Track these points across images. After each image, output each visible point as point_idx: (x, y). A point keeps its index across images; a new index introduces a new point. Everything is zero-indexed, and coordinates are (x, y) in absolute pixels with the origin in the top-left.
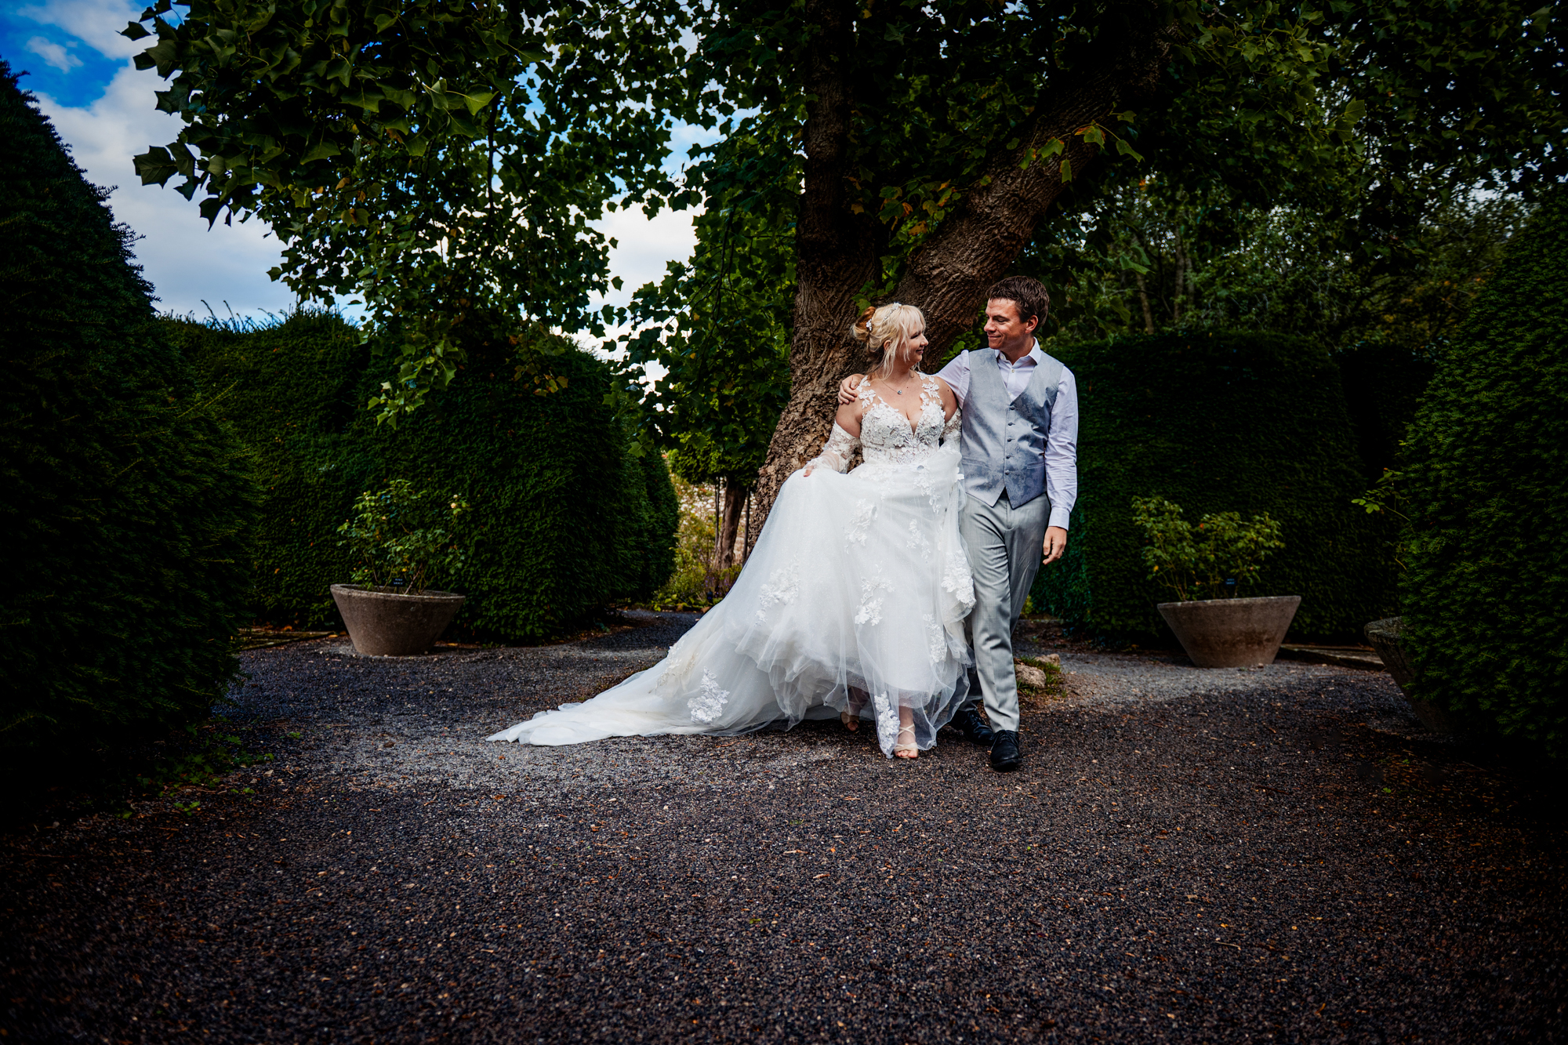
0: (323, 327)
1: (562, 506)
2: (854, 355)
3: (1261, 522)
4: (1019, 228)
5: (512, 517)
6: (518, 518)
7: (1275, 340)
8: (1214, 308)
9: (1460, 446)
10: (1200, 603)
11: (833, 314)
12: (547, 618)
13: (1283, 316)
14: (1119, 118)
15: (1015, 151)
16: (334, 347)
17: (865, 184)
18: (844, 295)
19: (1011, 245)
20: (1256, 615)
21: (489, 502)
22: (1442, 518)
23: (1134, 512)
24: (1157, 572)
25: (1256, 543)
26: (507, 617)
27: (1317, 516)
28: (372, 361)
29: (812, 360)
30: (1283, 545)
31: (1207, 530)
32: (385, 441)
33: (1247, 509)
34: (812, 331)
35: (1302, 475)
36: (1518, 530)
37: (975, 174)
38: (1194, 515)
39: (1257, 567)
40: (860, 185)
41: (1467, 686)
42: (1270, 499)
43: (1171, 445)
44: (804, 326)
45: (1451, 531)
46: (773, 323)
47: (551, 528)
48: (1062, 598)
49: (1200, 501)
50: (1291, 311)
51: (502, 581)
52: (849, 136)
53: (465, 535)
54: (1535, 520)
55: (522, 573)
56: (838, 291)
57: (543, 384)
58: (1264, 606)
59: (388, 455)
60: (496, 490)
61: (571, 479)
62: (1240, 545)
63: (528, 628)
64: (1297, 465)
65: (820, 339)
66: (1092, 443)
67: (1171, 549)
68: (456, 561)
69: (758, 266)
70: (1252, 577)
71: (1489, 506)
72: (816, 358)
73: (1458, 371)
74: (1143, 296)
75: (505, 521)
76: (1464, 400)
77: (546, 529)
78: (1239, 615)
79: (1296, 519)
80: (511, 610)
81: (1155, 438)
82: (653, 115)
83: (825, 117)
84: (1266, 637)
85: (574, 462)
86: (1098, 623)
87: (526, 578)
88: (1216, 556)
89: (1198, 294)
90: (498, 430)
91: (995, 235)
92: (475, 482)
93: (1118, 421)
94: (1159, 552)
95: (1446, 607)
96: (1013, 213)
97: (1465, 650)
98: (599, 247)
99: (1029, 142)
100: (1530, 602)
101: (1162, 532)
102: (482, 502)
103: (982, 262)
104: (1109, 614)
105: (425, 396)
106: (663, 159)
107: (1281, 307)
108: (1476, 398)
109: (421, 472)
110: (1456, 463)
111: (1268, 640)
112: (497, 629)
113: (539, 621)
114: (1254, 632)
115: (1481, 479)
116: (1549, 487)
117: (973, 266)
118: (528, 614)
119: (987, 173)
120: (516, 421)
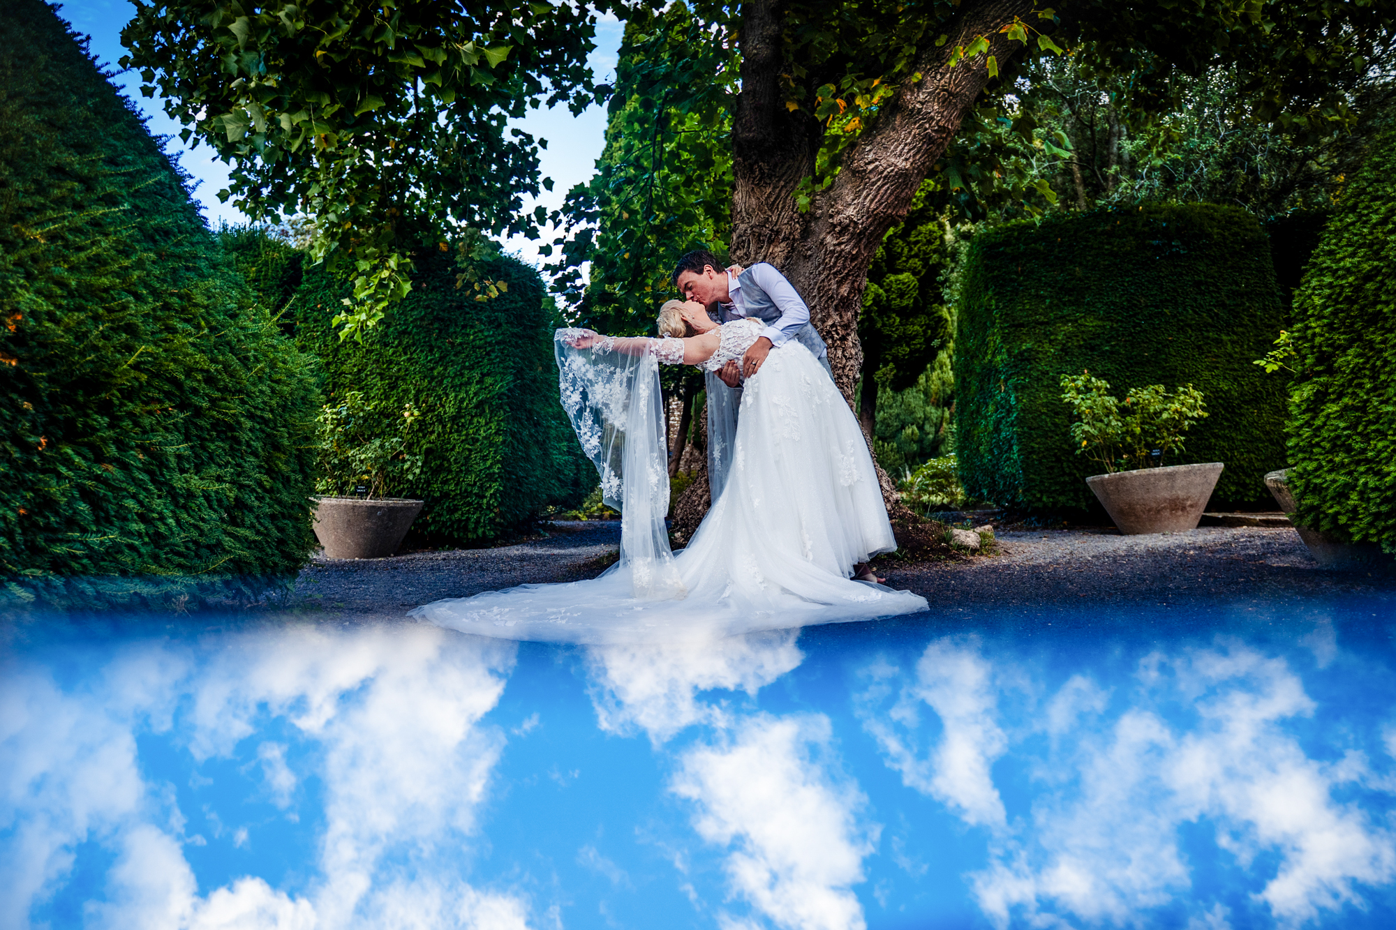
0: (251, 244)
1: (505, 412)
2: (793, 249)
3: (1185, 393)
4: (948, 121)
5: (457, 425)
6: (463, 426)
7: (1206, 211)
8: (1149, 178)
9: (1329, 306)
10: (1127, 473)
11: (770, 210)
12: (498, 520)
13: (1221, 183)
14: (1040, 15)
15: (943, 47)
16: (266, 264)
17: (798, 80)
18: (780, 191)
19: (941, 138)
20: (1180, 482)
21: (434, 411)
22: (1317, 368)
23: (1062, 390)
24: (1086, 447)
25: (1181, 413)
26: (459, 521)
27: (1242, 386)
28: (305, 278)
29: (753, 256)
30: (1206, 415)
31: (1133, 404)
32: (328, 355)
33: (1171, 384)
34: (752, 227)
35: (1229, 346)
36: (1367, 373)
37: (905, 70)
38: (1122, 391)
39: (1183, 438)
40: (794, 80)
41: (1331, 507)
42: (1197, 372)
43: (1100, 323)
44: (743, 223)
45: (1322, 379)
46: (702, 218)
47: (496, 433)
48: (994, 481)
49: (1128, 377)
50: (1229, 177)
51: (452, 487)
52: (783, 36)
53: (413, 443)
54: (1378, 363)
55: (471, 478)
56: (774, 188)
57: (484, 290)
58: (1187, 473)
59: (332, 368)
60: (441, 399)
61: (512, 385)
62: (1165, 415)
63: (480, 531)
64: (1224, 337)
65: (760, 235)
66: (1022, 325)
67: (1099, 425)
68: (413, 467)
69: (686, 161)
70: (1177, 447)
71: (1347, 355)
72: (756, 254)
73: (1334, 241)
74: (1075, 168)
75: (451, 428)
76: (1334, 266)
77: (490, 434)
78: (1164, 483)
79: (1222, 390)
80: (462, 515)
81: (1084, 317)
82: (576, 12)
83: (761, 19)
84: (1189, 503)
85: (513, 368)
86: (1030, 501)
87: (475, 483)
88: (1142, 429)
89: (1133, 163)
90: (436, 340)
91: (926, 129)
92: (419, 392)
93: (1048, 301)
94: (1086, 428)
95: (1318, 444)
96: (942, 107)
97: (1329, 478)
98: (528, 149)
99: (956, 38)
100: (1374, 431)
101: (1091, 408)
102: (428, 411)
103: (914, 155)
104: (1041, 492)
105: (384, 310)
106: (589, 56)
107: (1219, 173)
108: (1342, 264)
109: (366, 385)
110: (1326, 321)
111: (1191, 506)
112: (451, 533)
113: (489, 524)
114: (1178, 498)
115: (1344, 333)
116: (1388, 335)
117: (906, 160)
118: (479, 518)
119: (917, 70)
120: (452, 330)
